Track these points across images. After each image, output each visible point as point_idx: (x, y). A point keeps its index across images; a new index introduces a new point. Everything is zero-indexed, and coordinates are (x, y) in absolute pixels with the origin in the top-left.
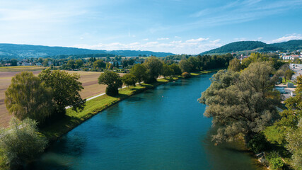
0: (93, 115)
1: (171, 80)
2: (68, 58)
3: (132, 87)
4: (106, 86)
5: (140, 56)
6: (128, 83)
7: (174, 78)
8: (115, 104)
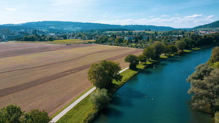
0: (125, 83)
1: (170, 57)
2: (96, 32)
3: (144, 63)
4: (129, 63)
5: (146, 30)
6: (142, 61)
7: (172, 55)
8: (135, 75)
